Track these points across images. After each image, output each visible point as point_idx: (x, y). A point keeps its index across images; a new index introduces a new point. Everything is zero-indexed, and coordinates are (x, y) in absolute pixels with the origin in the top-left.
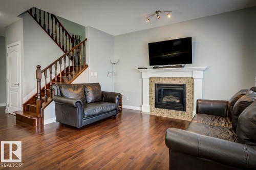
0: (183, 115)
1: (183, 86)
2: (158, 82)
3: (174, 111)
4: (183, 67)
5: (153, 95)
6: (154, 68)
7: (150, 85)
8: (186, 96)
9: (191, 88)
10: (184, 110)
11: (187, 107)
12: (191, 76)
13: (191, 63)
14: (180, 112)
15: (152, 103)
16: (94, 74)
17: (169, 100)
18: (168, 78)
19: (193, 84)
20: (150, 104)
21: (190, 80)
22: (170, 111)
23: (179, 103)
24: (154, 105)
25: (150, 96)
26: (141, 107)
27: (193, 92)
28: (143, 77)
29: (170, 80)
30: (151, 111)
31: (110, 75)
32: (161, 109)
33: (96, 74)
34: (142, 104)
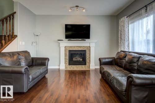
0: (85, 67)
1: (85, 51)
2: (71, 49)
3: (80, 66)
4: (85, 40)
5: (68, 58)
6: (68, 40)
7: (65, 51)
8: (87, 56)
9: (89, 52)
10: (85, 64)
11: (87, 62)
12: (89, 46)
13: (89, 38)
14: (83, 66)
15: (66, 63)
16: (22, 43)
17: (76, 60)
18: (77, 47)
19: (90, 50)
20: (65, 63)
21: (88, 48)
22: (78, 66)
23: (82, 61)
24: (68, 64)
25: (65, 58)
26: (59, 66)
27: (90, 54)
28: (60, 46)
29: (78, 48)
30: (66, 68)
31: (34, 44)
32: (72, 66)
33: (23, 43)
34: (60, 64)
